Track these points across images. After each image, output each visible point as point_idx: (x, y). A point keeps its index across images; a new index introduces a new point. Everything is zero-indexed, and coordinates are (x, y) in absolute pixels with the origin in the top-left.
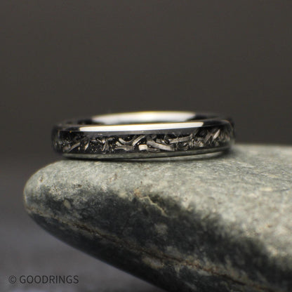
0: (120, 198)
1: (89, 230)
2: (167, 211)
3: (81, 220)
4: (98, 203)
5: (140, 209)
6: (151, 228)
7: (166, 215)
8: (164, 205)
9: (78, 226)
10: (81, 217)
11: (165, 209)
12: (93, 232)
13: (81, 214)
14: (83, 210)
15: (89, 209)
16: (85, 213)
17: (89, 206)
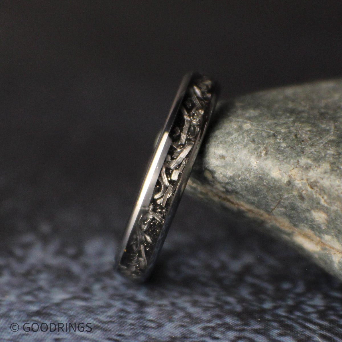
0: (272, 178)
1: (232, 203)
2: (328, 201)
3: (223, 192)
4: (245, 180)
5: (295, 193)
6: (308, 214)
7: (326, 205)
8: (325, 193)
9: (220, 197)
10: (224, 190)
11: (326, 197)
12: (238, 205)
13: (224, 187)
14: (227, 183)
15: (234, 184)
16: (229, 187)
17: (234, 181)
